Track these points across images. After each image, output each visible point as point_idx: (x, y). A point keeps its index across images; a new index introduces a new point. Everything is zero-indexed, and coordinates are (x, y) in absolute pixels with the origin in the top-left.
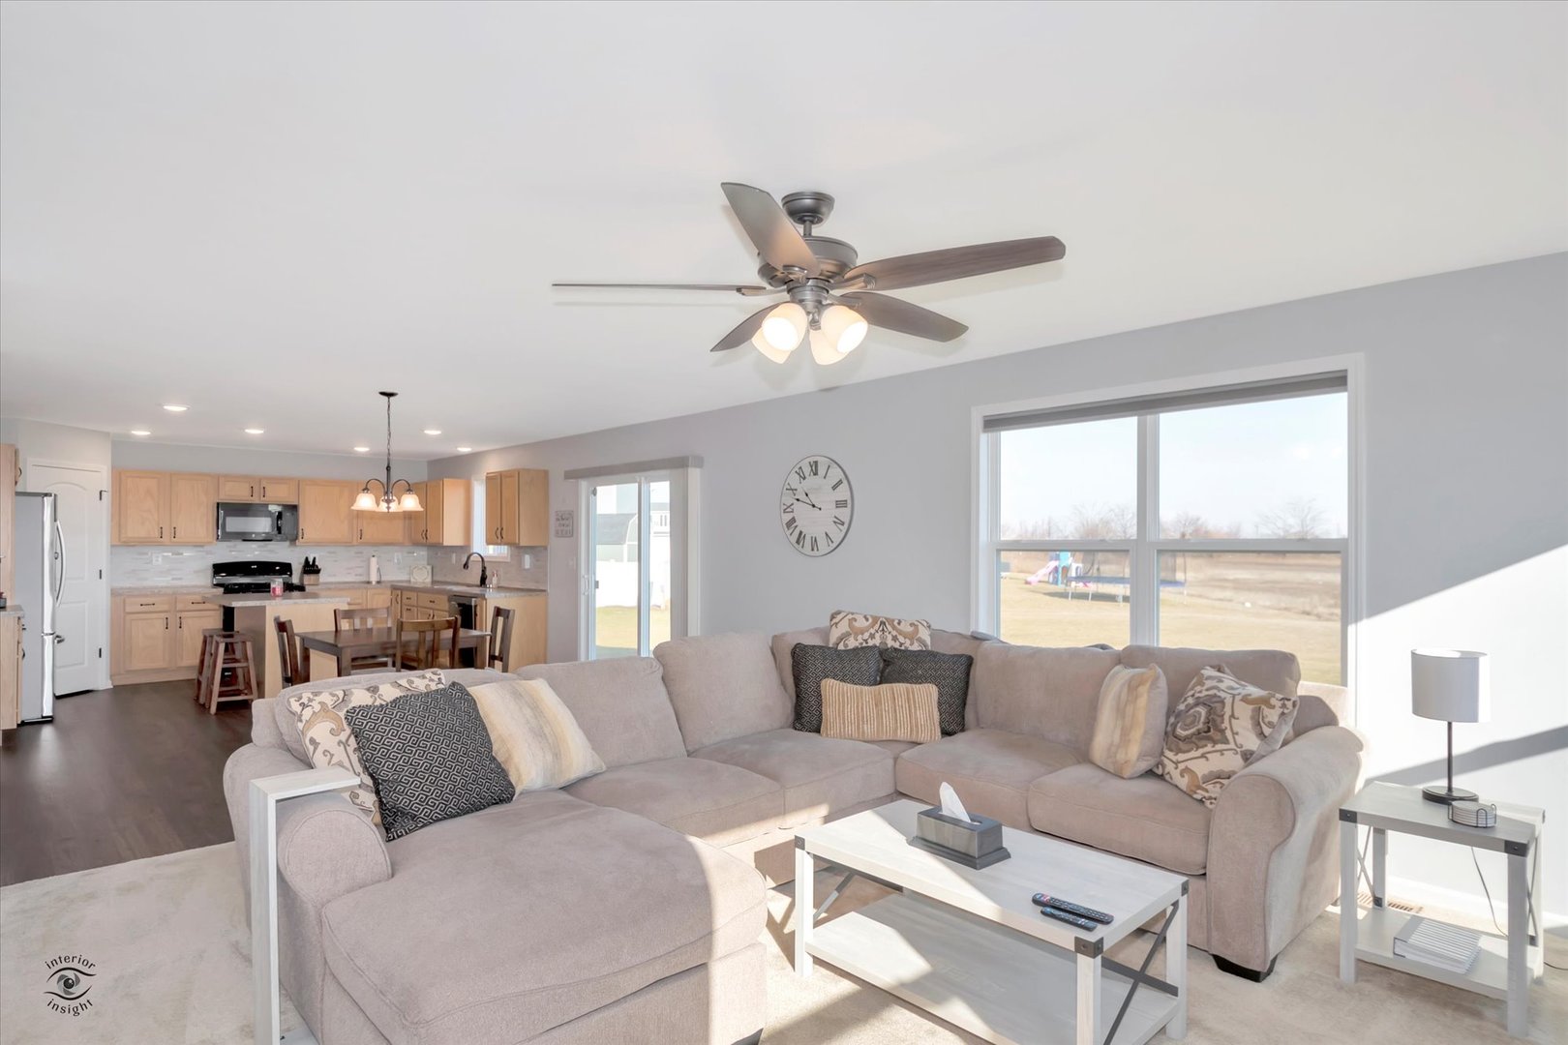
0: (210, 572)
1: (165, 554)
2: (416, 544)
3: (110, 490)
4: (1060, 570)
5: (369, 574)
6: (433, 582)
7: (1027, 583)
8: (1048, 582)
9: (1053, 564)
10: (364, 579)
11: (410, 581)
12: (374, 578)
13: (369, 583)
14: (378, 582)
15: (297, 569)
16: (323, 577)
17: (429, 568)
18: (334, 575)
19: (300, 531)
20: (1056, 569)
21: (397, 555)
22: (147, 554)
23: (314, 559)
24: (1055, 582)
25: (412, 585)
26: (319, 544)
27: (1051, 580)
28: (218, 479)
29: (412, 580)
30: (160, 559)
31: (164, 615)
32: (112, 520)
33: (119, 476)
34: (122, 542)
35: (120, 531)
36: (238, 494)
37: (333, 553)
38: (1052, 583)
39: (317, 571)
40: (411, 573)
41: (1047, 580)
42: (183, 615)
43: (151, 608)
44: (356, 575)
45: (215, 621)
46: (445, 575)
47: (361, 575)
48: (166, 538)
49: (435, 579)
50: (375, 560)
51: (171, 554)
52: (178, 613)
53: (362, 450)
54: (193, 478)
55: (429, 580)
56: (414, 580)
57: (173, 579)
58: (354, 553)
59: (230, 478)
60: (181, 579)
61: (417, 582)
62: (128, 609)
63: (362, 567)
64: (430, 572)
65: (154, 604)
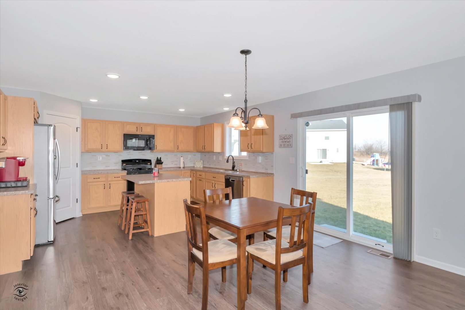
0: (120, 163)
1: (103, 156)
2: (198, 151)
3: (81, 127)
4: (375, 161)
5: (180, 164)
6: (204, 167)
7: (363, 165)
8: (370, 165)
9: (372, 159)
10: (178, 166)
11: (194, 167)
12: (182, 166)
13: (180, 168)
14: (184, 168)
15: (154, 162)
16: (164, 165)
17: (202, 161)
18: (167, 165)
19: (155, 146)
20: (374, 161)
21: (189, 156)
22: (96, 156)
23: (160, 158)
24: (373, 164)
25: (195, 168)
26: (162, 151)
27: (372, 164)
28: (123, 124)
29: (195, 166)
30: (101, 158)
31: (103, 183)
32: (82, 141)
33: (84, 122)
34: (86, 151)
35: (85, 146)
36: (132, 130)
37: (166, 155)
38: (372, 165)
39: (162, 163)
40: (194, 164)
41: (370, 164)
42: (111, 183)
43: (98, 180)
44: (175, 164)
45: (124, 187)
46: (210, 165)
47: (177, 164)
48: (104, 149)
49: (204, 166)
50: (182, 158)
51: (105, 156)
52: (109, 182)
53: (182, 110)
54: (114, 123)
55: (202, 166)
56: (196, 166)
57: (106, 167)
58: (175, 155)
59: (128, 123)
60: (109, 166)
61: (197, 167)
62: (89, 181)
63: (177, 161)
64: (202, 163)
65: (99, 178)
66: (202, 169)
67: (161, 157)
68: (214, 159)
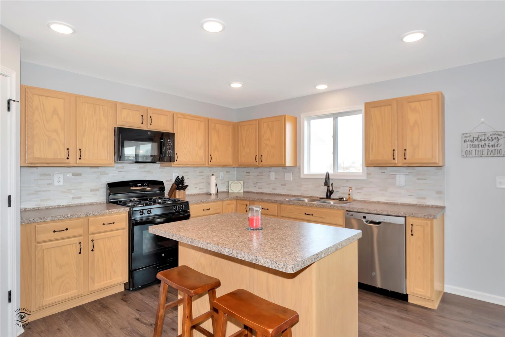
0: (104, 190)
1: (67, 175)
5: (209, 188)
6: (244, 192)
10: (207, 192)
11: (228, 192)
12: (214, 191)
13: (210, 194)
14: (217, 193)
15: (168, 185)
16: (188, 191)
17: (241, 182)
18: (193, 190)
19: (175, 154)
22: (50, 175)
25: (230, 194)
26: (186, 165)
28: (115, 106)
29: (230, 191)
30: (61, 180)
31: (76, 240)
34: (29, 163)
36: (132, 121)
39: (185, 187)
40: (228, 187)
42: (96, 237)
43: (65, 233)
44: (200, 189)
47: (203, 189)
48: (72, 161)
49: (247, 190)
50: (213, 178)
51: (71, 175)
52: (90, 236)
53: (236, 85)
54: (96, 102)
55: (242, 191)
56: (232, 191)
57: (73, 198)
58: (200, 172)
59: (125, 106)
60: (80, 198)
61: (233, 193)
62: (40, 237)
63: (203, 183)
64: (243, 185)
65: (67, 229)
66: (242, 195)
67: (183, 177)
68: (271, 179)
